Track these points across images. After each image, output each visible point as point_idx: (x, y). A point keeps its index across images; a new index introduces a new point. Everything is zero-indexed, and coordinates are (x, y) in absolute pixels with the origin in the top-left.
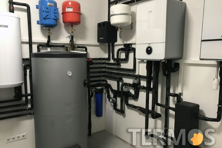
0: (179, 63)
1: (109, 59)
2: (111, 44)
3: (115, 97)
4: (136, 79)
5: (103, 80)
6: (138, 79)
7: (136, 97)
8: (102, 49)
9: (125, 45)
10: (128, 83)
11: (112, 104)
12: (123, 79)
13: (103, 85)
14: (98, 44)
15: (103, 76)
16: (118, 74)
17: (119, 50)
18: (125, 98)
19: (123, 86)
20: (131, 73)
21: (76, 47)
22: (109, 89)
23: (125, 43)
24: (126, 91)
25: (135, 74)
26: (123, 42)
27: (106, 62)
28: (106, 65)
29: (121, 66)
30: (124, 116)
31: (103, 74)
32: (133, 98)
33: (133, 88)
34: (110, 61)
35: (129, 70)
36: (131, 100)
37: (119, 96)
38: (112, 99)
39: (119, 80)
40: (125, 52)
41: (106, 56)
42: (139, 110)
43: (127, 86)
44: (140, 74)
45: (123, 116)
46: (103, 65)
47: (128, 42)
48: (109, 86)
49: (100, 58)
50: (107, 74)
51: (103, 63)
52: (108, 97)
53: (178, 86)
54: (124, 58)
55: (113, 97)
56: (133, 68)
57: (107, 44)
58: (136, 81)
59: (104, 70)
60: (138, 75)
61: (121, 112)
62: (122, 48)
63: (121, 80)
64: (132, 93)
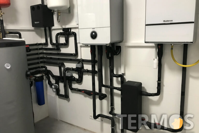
0: (120, 46)
1: (46, 44)
2: (47, 28)
3: (57, 82)
4: (79, 63)
5: (42, 67)
6: (81, 63)
7: (80, 81)
8: (37, 34)
9: (64, 29)
10: (71, 68)
11: (55, 90)
12: (65, 64)
13: (42, 72)
14: (33, 28)
15: (41, 62)
16: (59, 59)
17: (58, 34)
18: (69, 83)
19: (66, 71)
20: (73, 57)
21: (7, 32)
22: (50, 76)
23: (64, 27)
24: (70, 76)
25: (78, 58)
26: (61, 26)
27: (43, 47)
28: (43, 51)
29: (60, 50)
30: (69, 101)
31: (41, 60)
32: (77, 82)
33: (77, 72)
34: (48, 46)
35: (71, 55)
36: (74, 84)
37: (62, 82)
38: (54, 85)
39: (61, 65)
40: (64, 36)
41: (43, 41)
42: (84, 93)
43: (70, 71)
44: (83, 58)
45: (67, 100)
46: (41, 51)
47: (67, 26)
48: (49, 73)
49: (36, 43)
50: (45, 60)
51: (40, 49)
52: (49, 83)
53: (120, 67)
54: (64, 43)
55: (55, 83)
56: (75, 53)
57: (43, 29)
58: (79, 66)
59: (41, 56)
60: (81, 59)
61: (65, 97)
62: (60, 33)
63: (63, 65)
64: (76, 77)
